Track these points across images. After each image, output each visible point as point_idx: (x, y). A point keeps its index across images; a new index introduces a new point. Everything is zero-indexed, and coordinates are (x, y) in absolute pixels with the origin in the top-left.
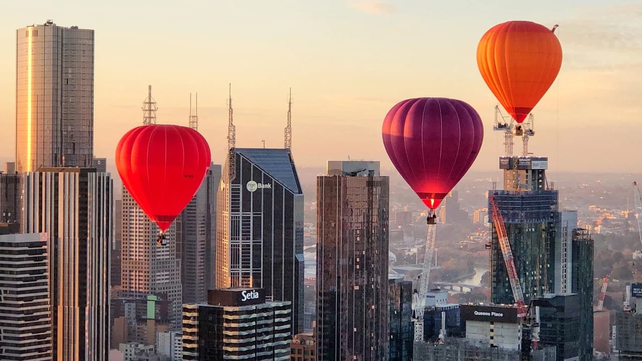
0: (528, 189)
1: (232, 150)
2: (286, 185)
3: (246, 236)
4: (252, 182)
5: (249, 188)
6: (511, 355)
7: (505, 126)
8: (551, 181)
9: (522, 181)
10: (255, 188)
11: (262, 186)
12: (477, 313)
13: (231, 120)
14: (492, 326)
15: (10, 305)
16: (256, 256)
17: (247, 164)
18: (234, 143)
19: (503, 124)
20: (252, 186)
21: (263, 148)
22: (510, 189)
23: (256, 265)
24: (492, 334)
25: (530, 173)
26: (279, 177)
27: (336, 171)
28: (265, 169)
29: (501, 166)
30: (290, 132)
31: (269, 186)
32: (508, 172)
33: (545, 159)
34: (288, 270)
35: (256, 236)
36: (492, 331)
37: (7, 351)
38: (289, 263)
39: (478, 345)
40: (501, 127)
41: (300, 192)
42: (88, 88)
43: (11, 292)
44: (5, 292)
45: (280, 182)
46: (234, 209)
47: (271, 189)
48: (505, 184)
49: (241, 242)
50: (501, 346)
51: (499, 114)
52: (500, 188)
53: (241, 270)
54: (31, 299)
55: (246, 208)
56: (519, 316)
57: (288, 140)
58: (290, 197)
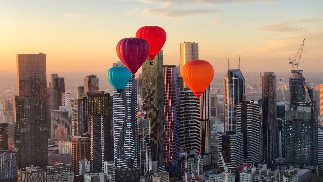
0: (298, 77)
1: (229, 70)
2: (241, 78)
3: (232, 90)
4: (233, 77)
5: (233, 79)
6: (309, 113)
7: (292, 63)
8: (304, 75)
9: (297, 76)
10: (234, 79)
11: (236, 78)
12: (300, 105)
13: (228, 63)
14: (304, 107)
15: (193, 106)
16: (235, 95)
17: (232, 73)
18: (229, 68)
19: (291, 62)
20: (234, 78)
21: (234, 69)
22: (294, 77)
23: (235, 97)
24: (304, 109)
25: (299, 74)
26: (239, 76)
27: (266, 75)
28: (236, 74)
29: (292, 72)
30: (240, 65)
31: (237, 78)
32: (294, 74)
33: (302, 70)
34: (242, 98)
35: (235, 90)
36: (304, 108)
37: (192, 116)
38: (242, 96)
39: (301, 111)
40: (291, 63)
41: (244, 80)
42: (197, 57)
43: (193, 103)
44: (191, 103)
45: (240, 77)
46: (230, 84)
47: (238, 79)
48: (293, 77)
49: (231, 85)
50: (306, 111)
51: (290, 60)
52: (292, 77)
53: (231, 98)
54: (197, 104)
55: (232, 84)
56: (310, 105)
57: (239, 67)
58: (242, 80)
